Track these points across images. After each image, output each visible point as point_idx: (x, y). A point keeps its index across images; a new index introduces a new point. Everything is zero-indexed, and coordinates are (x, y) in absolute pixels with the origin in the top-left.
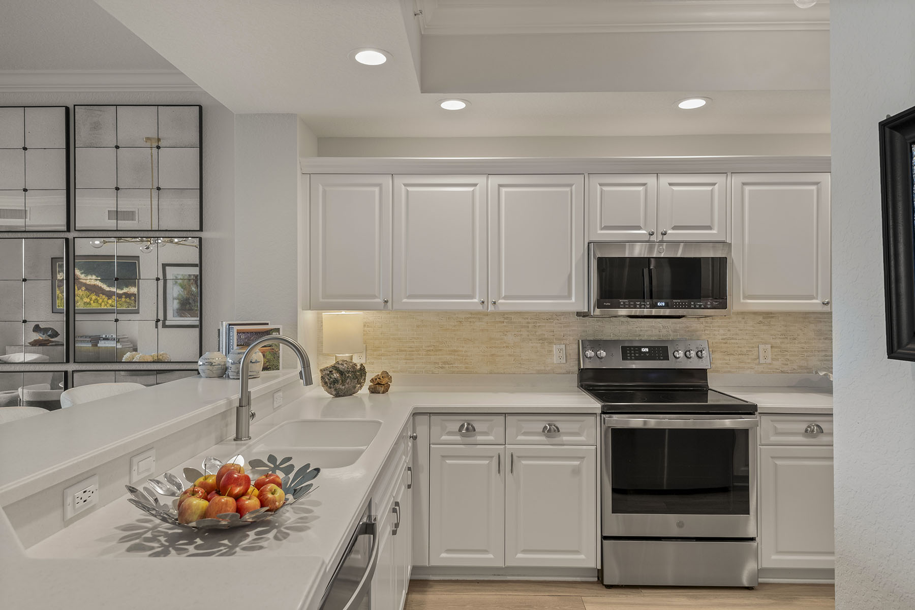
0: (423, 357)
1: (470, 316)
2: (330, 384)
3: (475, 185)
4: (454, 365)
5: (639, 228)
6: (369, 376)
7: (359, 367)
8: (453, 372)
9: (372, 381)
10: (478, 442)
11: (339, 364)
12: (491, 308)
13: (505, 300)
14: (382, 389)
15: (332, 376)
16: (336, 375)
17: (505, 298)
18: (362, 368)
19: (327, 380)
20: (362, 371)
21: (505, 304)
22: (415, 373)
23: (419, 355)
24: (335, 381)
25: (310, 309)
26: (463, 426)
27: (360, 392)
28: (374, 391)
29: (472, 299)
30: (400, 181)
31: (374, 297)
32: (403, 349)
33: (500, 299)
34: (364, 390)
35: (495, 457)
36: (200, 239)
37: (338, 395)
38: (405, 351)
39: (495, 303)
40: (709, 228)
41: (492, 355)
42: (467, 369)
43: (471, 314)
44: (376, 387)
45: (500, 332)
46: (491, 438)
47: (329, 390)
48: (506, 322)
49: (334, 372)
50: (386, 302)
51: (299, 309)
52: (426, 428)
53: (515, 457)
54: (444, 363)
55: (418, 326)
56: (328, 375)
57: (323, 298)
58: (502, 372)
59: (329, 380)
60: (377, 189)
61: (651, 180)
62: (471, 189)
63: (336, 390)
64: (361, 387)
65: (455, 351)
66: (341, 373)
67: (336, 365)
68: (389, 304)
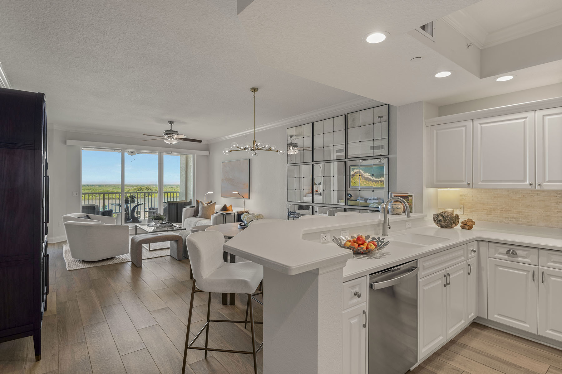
0: (499, 214)
1: (531, 192)
2: (437, 222)
3: (526, 118)
4: (519, 220)
6: (460, 221)
7: (454, 215)
8: (518, 224)
9: (462, 223)
10: (519, 261)
11: (443, 213)
12: (537, 188)
13: (549, 183)
14: (467, 227)
15: (438, 218)
16: (441, 218)
17: (549, 181)
18: (457, 216)
19: (436, 220)
20: (457, 217)
21: (546, 185)
22: (493, 222)
23: (495, 212)
24: (440, 221)
25: (430, 187)
26: (509, 251)
27: (455, 227)
28: (463, 228)
29: (524, 182)
30: (477, 123)
31: (463, 181)
32: (485, 209)
33: (544, 182)
34: (459, 227)
35: (530, 272)
36: (388, 158)
37: (442, 227)
38: (487, 210)
39: (539, 185)
41: (547, 216)
42: (528, 222)
43: (532, 191)
44: (464, 226)
45: (554, 202)
46: (528, 260)
47: (437, 224)
48: (559, 196)
49: (440, 216)
50: (469, 184)
51: (424, 187)
52: (486, 249)
53: (545, 274)
54: (512, 218)
55: (495, 197)
56: (437, 217)
57: (436, 182)
58: (556, 226)
59: (437, 219)
60: (464, 128)
62: (523, 120)
63: (440, 225)
64: (456, 225)
65: (520, 212)
66: (443, 217)
67: (442, 214)
68: (471, 185)
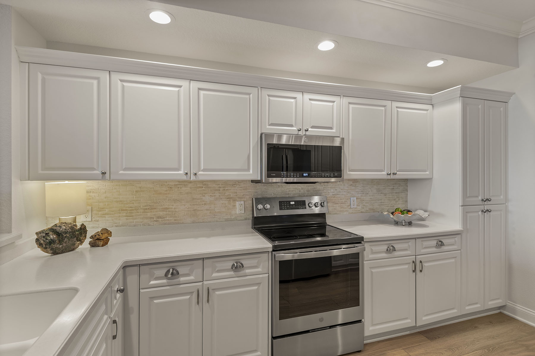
0: (141, 214)
1: (178, 183)
2: (46, 245)
3: (180, 87)
4: (166, 219)
5: (291, 126)
6: (89, 235)
7: (79, 227)
8: (165, 224)
9: (92, 237)
10: (181, 283)
11: (56, 226)
12: (193, 178)
13: (203, 172)
14: (101, 243)
15: (48, 238)
16: (52, 236)
17: (204, 170)
18: (83, 227)
19: (42, 242)
20: (83, 230)
21: (203, 175)
22: (135, 226)
23: (138, 212)
24: (52, 242)
25: (29, 180)
26: (169, 271)
27: (80, 247)
28: (94, 245)
29: (178, 171)
30: (116, 77)
31: (93, 169)
32: (124, 209)
33: (199, 171)
34: (86, 244)
35: (195, 292)
37: (55, 253)
38: (126, 210)
39: (196, 174)
40: (331, 128)
41: (194, 210)
42: (176, 220)
43: (179, 182)
44: (96, 242)
45: (200, 194)
46: (192, 278)
47: (45, 250)
48: (204, 187)
49: (51, 233)
50: (104, 173)
51: (14, 180)
52: (136, 277)
53: (210, 290)
54: (158, 217)
55: (137, 192)
56: (44, 237)
57: (42, 170)
58: (202, 221)
59: (44, 241)
60: (95, 82)
61: (299, 96)
62: (177, 89)
63: (52, 249)
64: (82, 243)
65: (167, 208)
66: (58, 234)
67: (55, 228)
68: (107, 175)
